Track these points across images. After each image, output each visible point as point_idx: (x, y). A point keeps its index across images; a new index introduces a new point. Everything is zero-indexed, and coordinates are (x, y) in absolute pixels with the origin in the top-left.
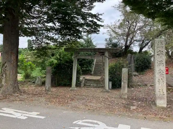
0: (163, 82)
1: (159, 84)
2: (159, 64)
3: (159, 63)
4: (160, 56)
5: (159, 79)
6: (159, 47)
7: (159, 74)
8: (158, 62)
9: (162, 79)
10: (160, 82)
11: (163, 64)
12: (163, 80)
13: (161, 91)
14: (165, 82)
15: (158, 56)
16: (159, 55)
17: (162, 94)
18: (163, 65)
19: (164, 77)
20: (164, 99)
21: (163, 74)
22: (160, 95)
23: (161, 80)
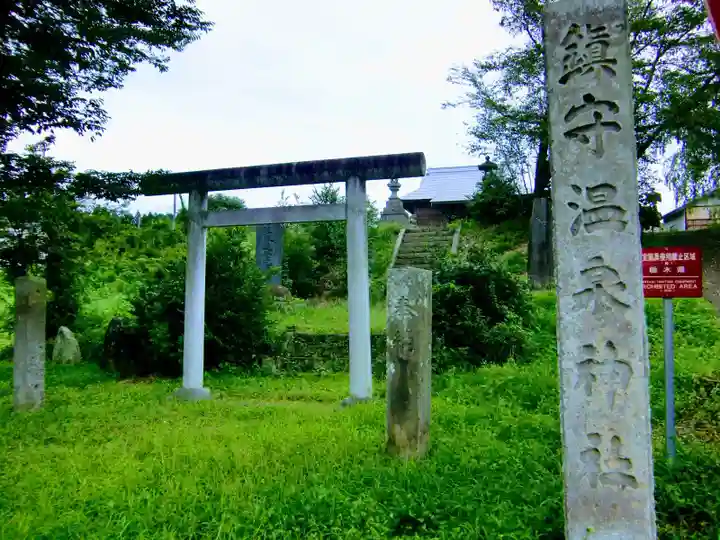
0: (622, 369)
1: (589, 391)
2: (585, 219)
3: (583, 200)
4: (592, 144)
5: (589, 347)
6: (579, 70)
7: (585, 296)
8: (573, 196)
9: (610, 344)
10: (595, 369)
11: (617, 214)
12: (622, 355)
13: (605, 445)
14: (640, 366)
15: (574, 145)
16: (586, 140)
17: (616, 477)
18: (614, 224)
19: (627, 328)
20: (630, 516)
21: (615, 301)
22: (600, 484)
23: (602, 353)
